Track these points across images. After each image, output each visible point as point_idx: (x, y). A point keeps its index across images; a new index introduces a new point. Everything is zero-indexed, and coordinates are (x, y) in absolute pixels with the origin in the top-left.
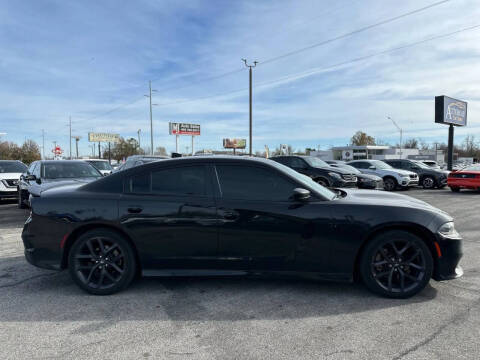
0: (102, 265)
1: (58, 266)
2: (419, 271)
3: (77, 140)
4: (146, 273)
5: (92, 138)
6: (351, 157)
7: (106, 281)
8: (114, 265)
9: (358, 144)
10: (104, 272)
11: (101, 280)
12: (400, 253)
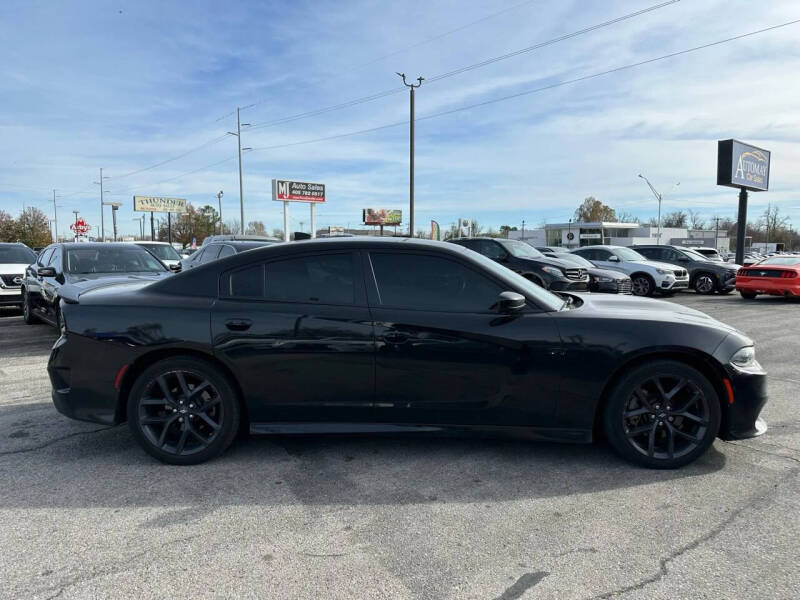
0: (183, 415)
1: (110, 418)
2: (699, 425)
3: (115, 208)
4: (257, 429)
5: (139, 206)
6: (576, 240)
7: (191, 442)
8: (203, 415)
9: (588, 220)
10: (186, 427)
11: (182, 440)
12: (669, 396)
